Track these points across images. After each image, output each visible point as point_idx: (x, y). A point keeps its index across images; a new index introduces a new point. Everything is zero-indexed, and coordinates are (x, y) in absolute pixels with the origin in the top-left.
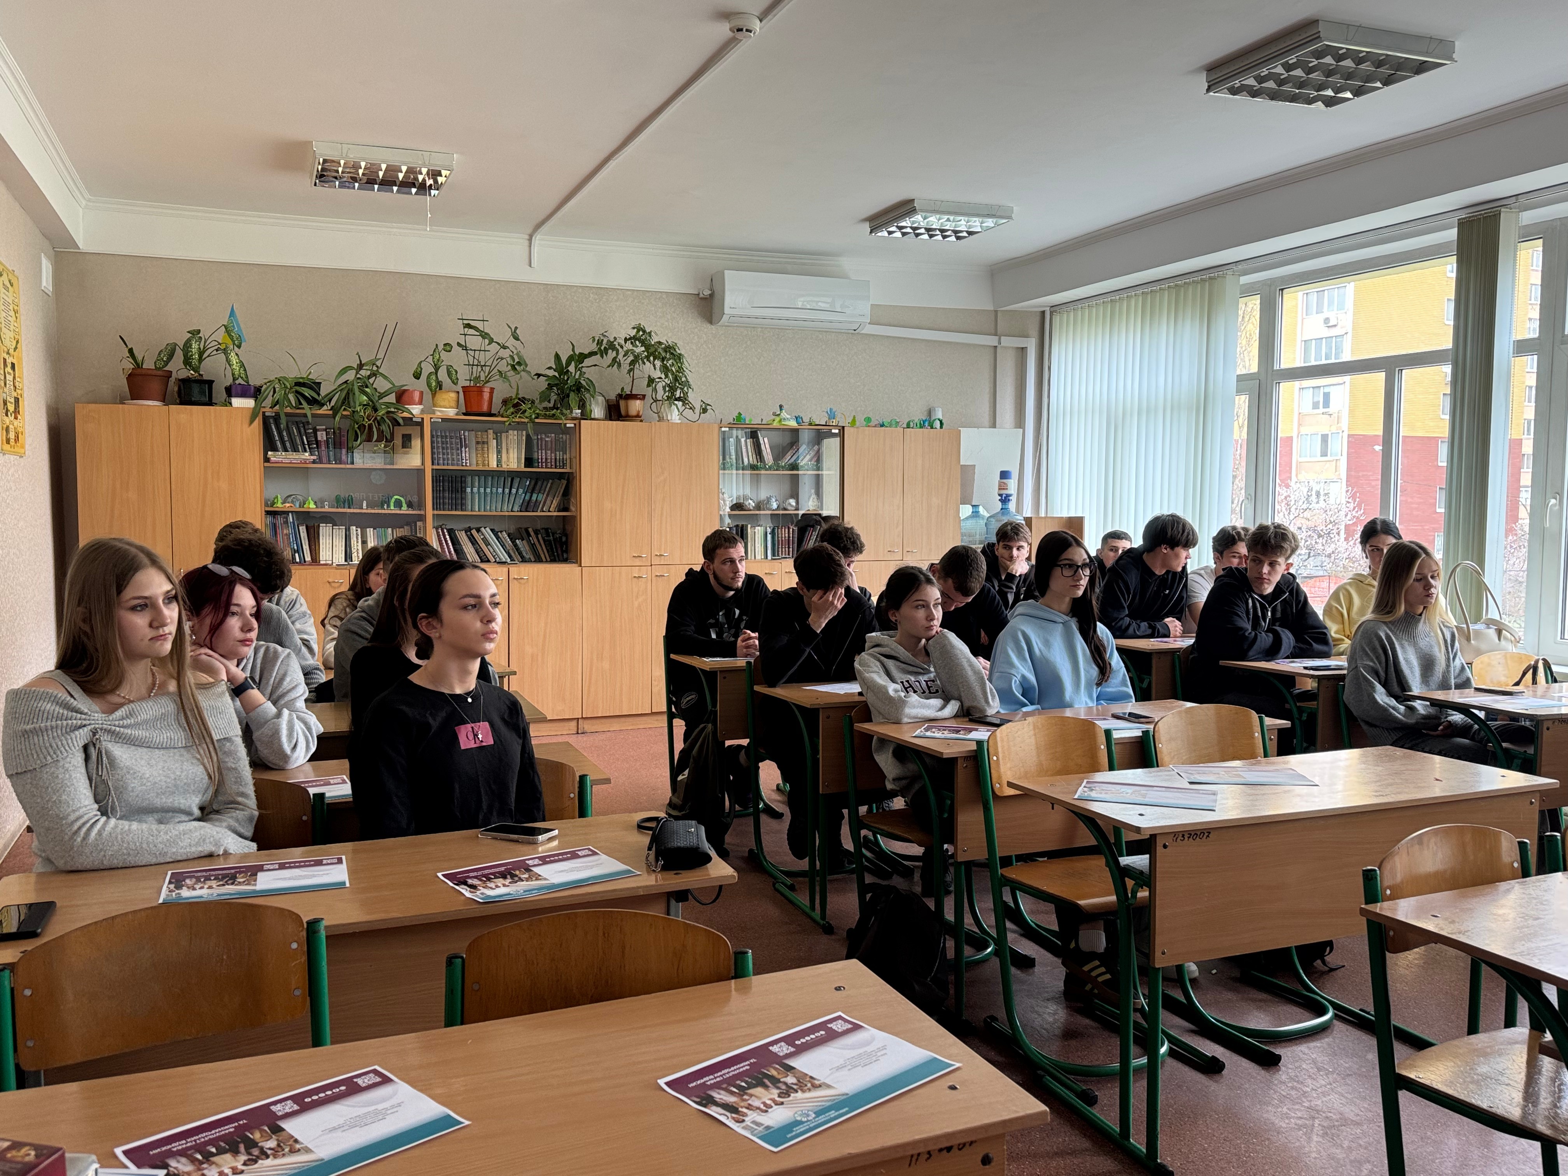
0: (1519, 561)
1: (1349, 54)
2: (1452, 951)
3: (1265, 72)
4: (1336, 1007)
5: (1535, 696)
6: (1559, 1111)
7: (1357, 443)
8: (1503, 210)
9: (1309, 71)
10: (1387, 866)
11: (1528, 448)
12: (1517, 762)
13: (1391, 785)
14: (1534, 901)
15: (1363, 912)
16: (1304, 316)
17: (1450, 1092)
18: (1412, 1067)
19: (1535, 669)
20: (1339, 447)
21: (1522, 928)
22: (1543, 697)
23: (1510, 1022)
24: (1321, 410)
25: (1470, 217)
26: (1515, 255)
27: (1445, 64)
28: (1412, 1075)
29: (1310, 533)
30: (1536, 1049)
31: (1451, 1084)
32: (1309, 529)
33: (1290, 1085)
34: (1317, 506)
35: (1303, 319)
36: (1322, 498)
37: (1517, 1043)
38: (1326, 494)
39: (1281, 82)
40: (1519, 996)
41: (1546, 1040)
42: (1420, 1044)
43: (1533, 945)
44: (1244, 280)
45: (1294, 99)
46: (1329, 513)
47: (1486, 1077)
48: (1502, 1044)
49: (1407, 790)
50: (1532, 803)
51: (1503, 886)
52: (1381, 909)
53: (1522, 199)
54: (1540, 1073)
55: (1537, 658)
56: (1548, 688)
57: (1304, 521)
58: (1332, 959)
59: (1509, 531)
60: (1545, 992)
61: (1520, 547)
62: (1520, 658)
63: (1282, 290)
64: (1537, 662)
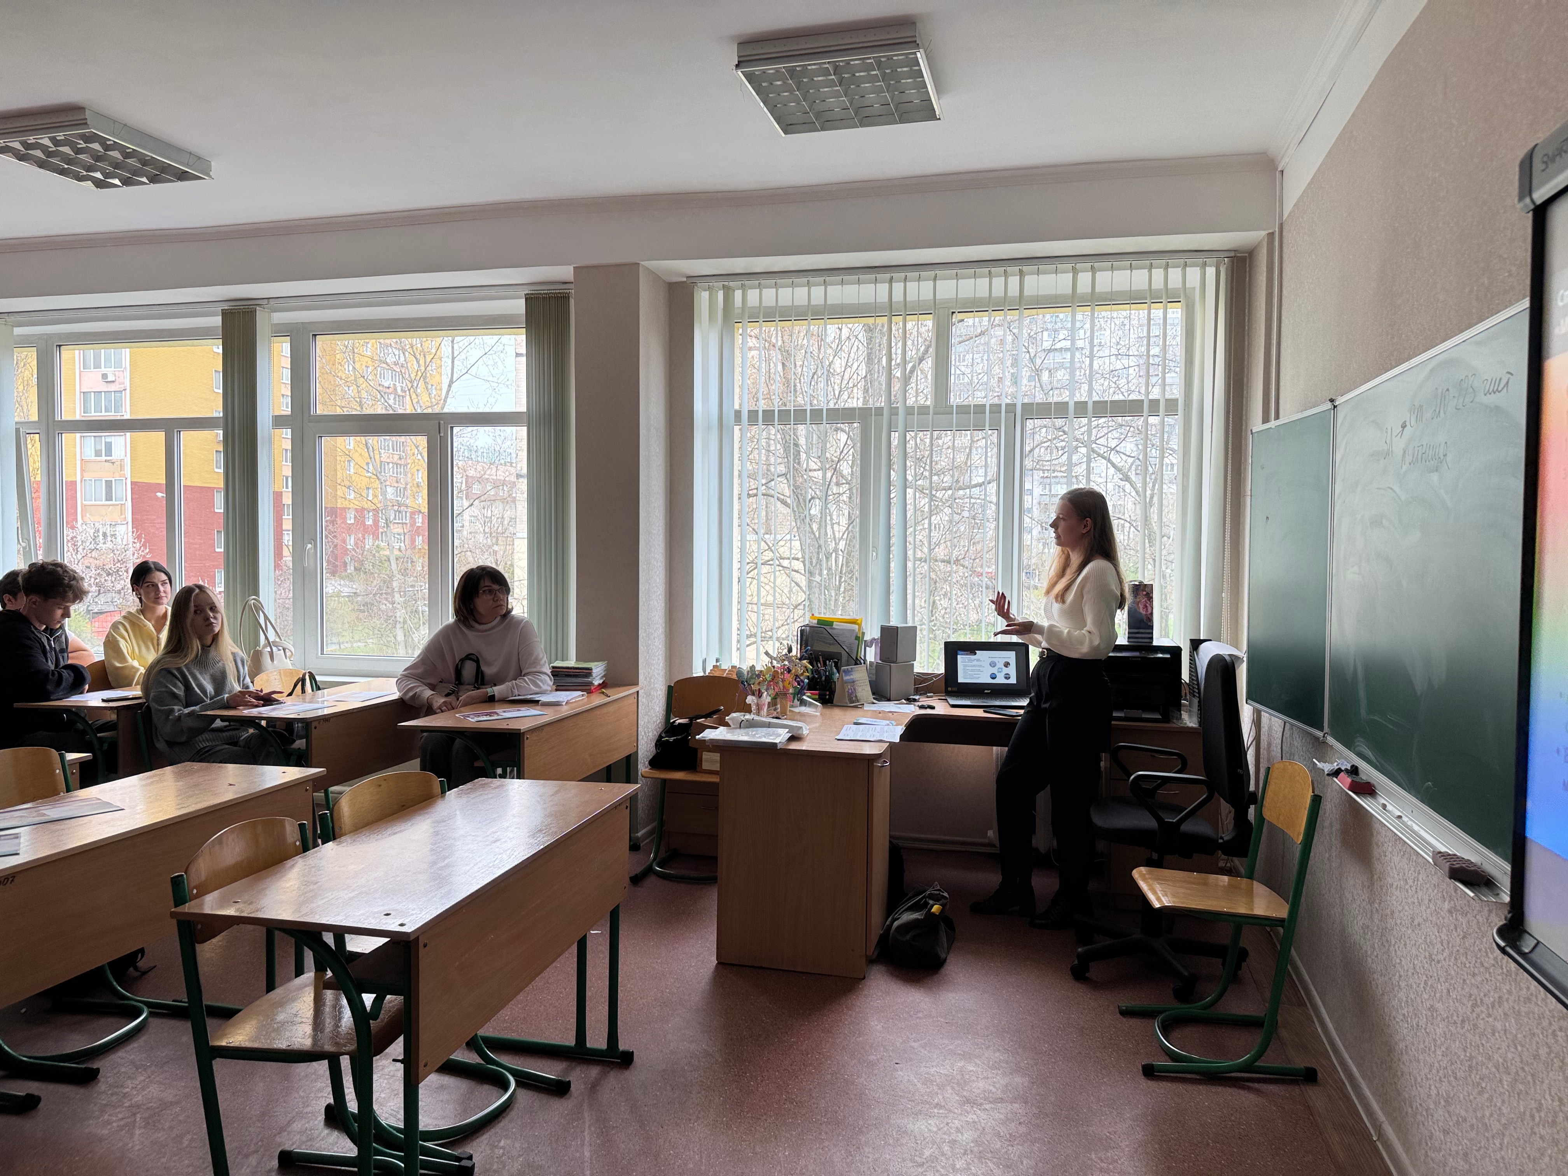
0: (287, 590)
1: (115, 146)
2: (250, 927)
3: (31, 140)
4: (149, 1005)
5: (304, 701)
6: (340, 1030)
7: (140, 490)
8: (258, 308)
9: (78, 151)
10: (193, 870)
11: (287, 499)
12: (294, 758)
13: (191, 796)
14: (313, 869)
15: (173, 915)
16: (82, 370)
17: (256, 1045)
18: (223, 1036)
19: (303, 680)
20: (124, 494)
21: (306, 893)
22: (310, 702)
23: (299, 972)
24: (104, 458)
25: (231, 309)
26: (270, 347)
27: (204, 179)
28: (224, 1043)
29: (98, 571)
30: (321, 986)
31: (256, 1038)
32: (97, 568)
33: (110, 1092)
34: (104, 546)
35: (80, 372)
36: (109, 539)
37: (306, 986)
38: (112, 535)
39: (50, 154)
40: (305, 948)
41: (328, 976)
42: (228, 1014)
43: (314, 905)
44: (18, 331)
45: (62, 172)
46: (118, 553)
47: (283, 1023)
48: (295, 991)
49: (205, 799)
50: (307, 790)
51: (290, 863)
52: (189, 908)
53: (272, 302)
54: (324, 1005)
55: (304, 671)
56: (314, 695)
57: (91, 560)
58: (142, 964)
59: (277, 566)
60: (325, 939)
61: (285, 579)
62: (290, 672)
63: (60, 346)
64: (304, 675)
